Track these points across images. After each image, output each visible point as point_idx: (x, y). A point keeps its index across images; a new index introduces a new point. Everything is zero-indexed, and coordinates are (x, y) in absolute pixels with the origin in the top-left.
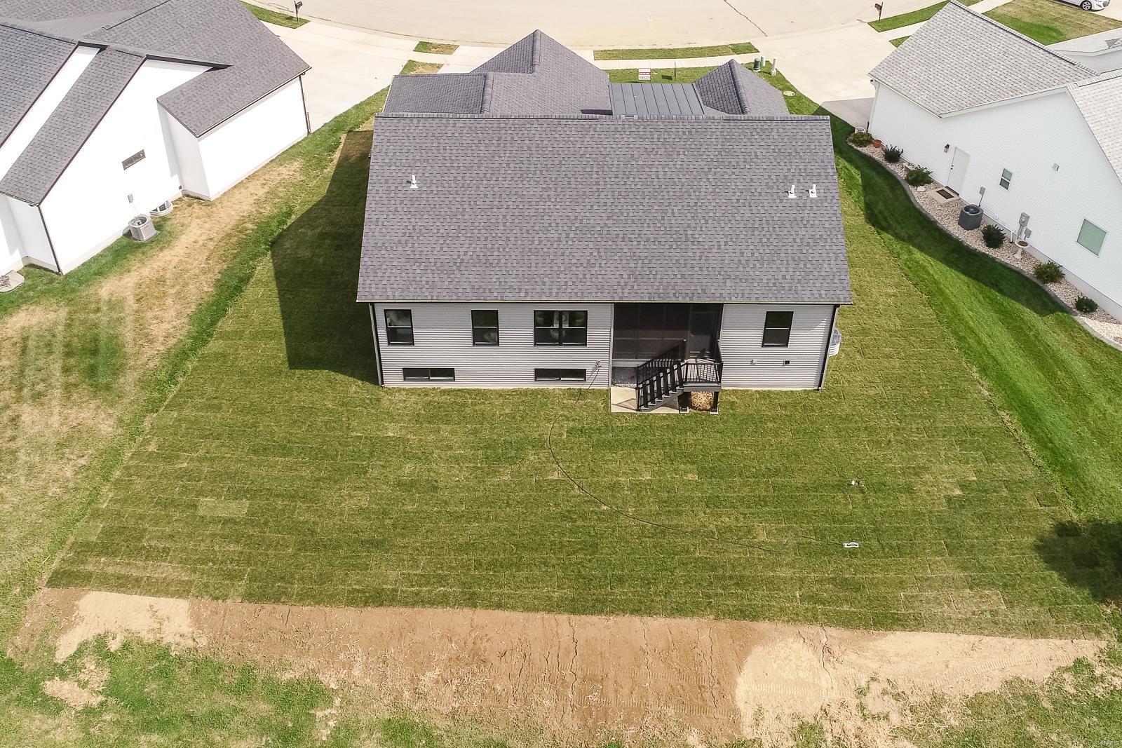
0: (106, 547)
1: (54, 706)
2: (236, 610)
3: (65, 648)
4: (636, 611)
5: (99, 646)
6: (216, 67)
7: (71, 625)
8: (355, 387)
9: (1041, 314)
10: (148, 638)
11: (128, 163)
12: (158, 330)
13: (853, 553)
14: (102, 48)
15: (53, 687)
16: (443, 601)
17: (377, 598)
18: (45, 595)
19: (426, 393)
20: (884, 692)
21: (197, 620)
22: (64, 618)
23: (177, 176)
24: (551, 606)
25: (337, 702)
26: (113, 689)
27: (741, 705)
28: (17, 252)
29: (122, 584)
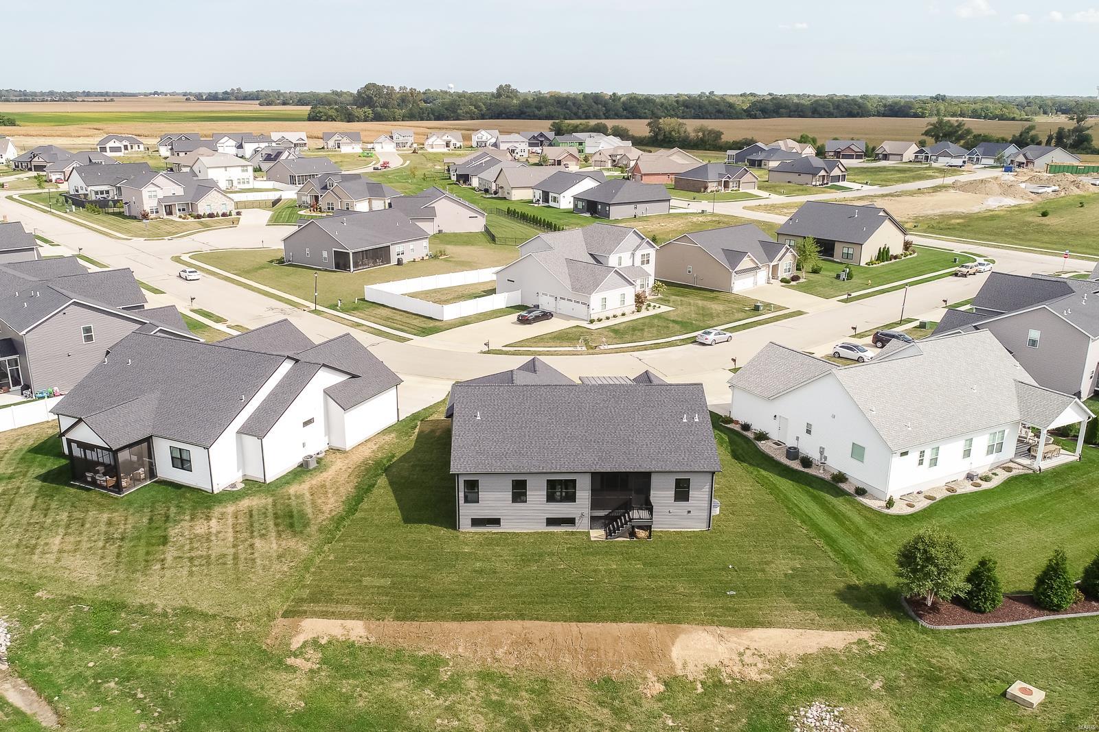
0: (314, 599)
1: (292, 669)
2: (391, 626)
3: (296, 643)
4: (614, 621)
5: (315, 643)
6: (354, 376)
7: (298, 633)
8: (443, 532)
9: (835, 497)
10: (342, 638)
11: (306, 424)
12: (326, 508)
13: (732, 596)
14: (297, 361)
15: (290, 661)
16: (506, 617)
17: (470, 617)
18: (280, 621)
19: (484, 534)
20: (754, 654)
21: (368, 629)
22: (296, 631)
23: (327, 437)
25: (451, 664)
26: (324, 661)
27: (675, 660)
28: (241, 471)
29: (325, 615)
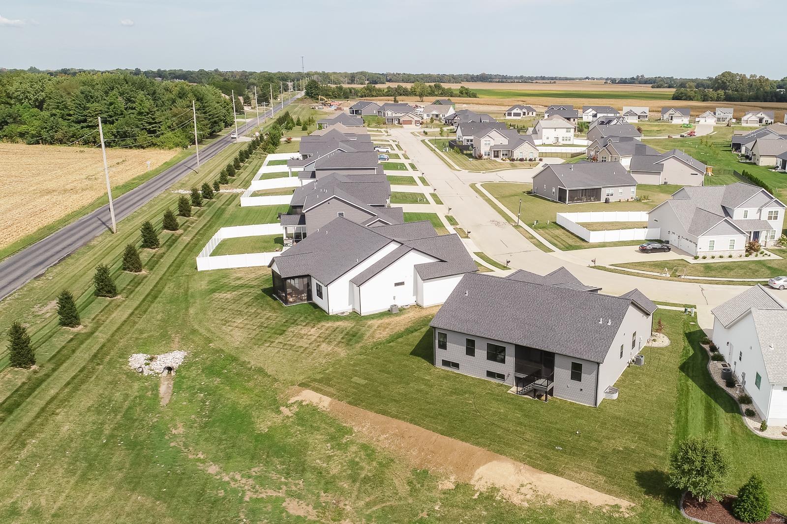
0: (320, 381)
1: (279, 412)
2: (343, 405)
3: (292, 400)
4: (462, 440)
5: (300, 403)
6: (442, 261)
7: (297, 395)
8: (426, 364)
9: (727, 411)
10: (315, 404)
11: (396, 284)
12: (377, 336)
13: (557, 450)
14: (402, 244)
15: (282, 408)
16: (404, 419)
17: (384, 413)
18: (296, 387)
19: (448, 371)
20: (531, 489)
21: (330, 404)
22: (298, 393)
23: (415, 297)
24: (435, 430)
25: (354, 435)
26: (297, 414)
27: (476, 474)
28: (351, 305)
29: (317, 390)
